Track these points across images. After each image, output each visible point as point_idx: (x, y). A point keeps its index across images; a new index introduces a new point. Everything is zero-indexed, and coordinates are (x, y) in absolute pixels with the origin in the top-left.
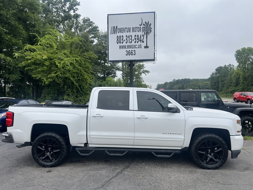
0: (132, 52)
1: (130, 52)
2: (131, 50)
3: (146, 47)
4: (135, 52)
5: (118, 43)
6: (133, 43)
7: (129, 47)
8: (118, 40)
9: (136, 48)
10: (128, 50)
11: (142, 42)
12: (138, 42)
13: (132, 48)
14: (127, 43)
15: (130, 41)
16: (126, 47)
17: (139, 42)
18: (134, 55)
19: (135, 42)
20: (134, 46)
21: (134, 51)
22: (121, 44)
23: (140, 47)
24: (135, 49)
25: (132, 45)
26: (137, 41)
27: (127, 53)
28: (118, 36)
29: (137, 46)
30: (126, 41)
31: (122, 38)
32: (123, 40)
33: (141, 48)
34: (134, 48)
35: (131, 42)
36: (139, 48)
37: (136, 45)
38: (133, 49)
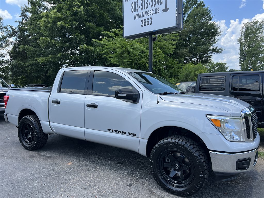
0: (148, 21)
1: (146, 21)
2: (146, 18)
3: (166, 10)
4: (151, 21)
5: (132, 12)
6: (149, 8)
7: (145, 14)
8: (132, 8)
9: (153, 14)
10: (143, 19)
11: (159, 4)
12: (155, 5)
13: (148, 15)
14: (142, 9)
15: (146, 5)
16: (142, 16)
17: (157, 4)
18: (151, 24)
19: (152, 6)
20: (150, 12)
21: (150, 19)
22: (137, 13)
23: (157, 11)
24: (152, 16)
25: (148, 11)
26: (154, 3)
27: (142, 23)
28: (132, 3)
29: (154, 12)
30: (141, 7)
31: (137, 4)
32: (138, 7)
33: (158, 13)
34: (150, 15)
35: (147, 8)
36: (156, 13)
37: (153, 10)
38: (149, 17)
